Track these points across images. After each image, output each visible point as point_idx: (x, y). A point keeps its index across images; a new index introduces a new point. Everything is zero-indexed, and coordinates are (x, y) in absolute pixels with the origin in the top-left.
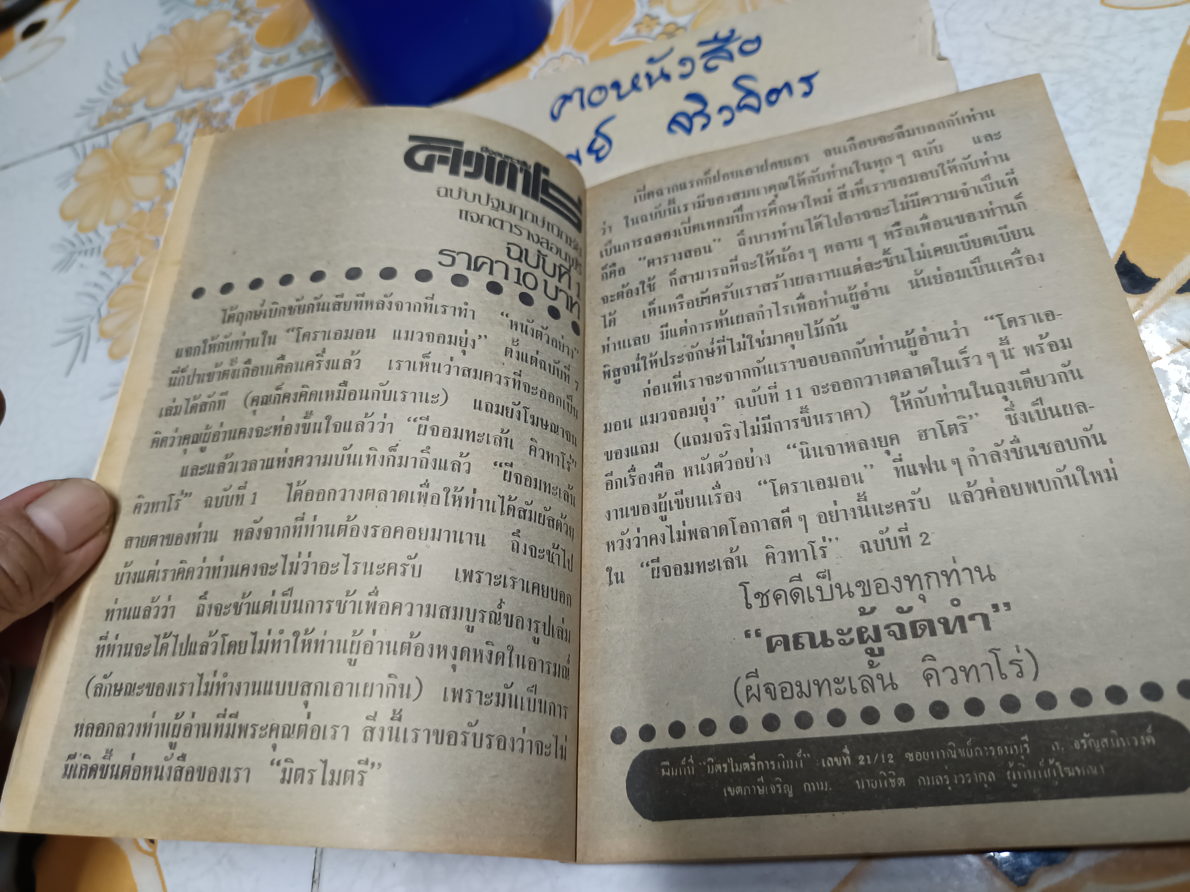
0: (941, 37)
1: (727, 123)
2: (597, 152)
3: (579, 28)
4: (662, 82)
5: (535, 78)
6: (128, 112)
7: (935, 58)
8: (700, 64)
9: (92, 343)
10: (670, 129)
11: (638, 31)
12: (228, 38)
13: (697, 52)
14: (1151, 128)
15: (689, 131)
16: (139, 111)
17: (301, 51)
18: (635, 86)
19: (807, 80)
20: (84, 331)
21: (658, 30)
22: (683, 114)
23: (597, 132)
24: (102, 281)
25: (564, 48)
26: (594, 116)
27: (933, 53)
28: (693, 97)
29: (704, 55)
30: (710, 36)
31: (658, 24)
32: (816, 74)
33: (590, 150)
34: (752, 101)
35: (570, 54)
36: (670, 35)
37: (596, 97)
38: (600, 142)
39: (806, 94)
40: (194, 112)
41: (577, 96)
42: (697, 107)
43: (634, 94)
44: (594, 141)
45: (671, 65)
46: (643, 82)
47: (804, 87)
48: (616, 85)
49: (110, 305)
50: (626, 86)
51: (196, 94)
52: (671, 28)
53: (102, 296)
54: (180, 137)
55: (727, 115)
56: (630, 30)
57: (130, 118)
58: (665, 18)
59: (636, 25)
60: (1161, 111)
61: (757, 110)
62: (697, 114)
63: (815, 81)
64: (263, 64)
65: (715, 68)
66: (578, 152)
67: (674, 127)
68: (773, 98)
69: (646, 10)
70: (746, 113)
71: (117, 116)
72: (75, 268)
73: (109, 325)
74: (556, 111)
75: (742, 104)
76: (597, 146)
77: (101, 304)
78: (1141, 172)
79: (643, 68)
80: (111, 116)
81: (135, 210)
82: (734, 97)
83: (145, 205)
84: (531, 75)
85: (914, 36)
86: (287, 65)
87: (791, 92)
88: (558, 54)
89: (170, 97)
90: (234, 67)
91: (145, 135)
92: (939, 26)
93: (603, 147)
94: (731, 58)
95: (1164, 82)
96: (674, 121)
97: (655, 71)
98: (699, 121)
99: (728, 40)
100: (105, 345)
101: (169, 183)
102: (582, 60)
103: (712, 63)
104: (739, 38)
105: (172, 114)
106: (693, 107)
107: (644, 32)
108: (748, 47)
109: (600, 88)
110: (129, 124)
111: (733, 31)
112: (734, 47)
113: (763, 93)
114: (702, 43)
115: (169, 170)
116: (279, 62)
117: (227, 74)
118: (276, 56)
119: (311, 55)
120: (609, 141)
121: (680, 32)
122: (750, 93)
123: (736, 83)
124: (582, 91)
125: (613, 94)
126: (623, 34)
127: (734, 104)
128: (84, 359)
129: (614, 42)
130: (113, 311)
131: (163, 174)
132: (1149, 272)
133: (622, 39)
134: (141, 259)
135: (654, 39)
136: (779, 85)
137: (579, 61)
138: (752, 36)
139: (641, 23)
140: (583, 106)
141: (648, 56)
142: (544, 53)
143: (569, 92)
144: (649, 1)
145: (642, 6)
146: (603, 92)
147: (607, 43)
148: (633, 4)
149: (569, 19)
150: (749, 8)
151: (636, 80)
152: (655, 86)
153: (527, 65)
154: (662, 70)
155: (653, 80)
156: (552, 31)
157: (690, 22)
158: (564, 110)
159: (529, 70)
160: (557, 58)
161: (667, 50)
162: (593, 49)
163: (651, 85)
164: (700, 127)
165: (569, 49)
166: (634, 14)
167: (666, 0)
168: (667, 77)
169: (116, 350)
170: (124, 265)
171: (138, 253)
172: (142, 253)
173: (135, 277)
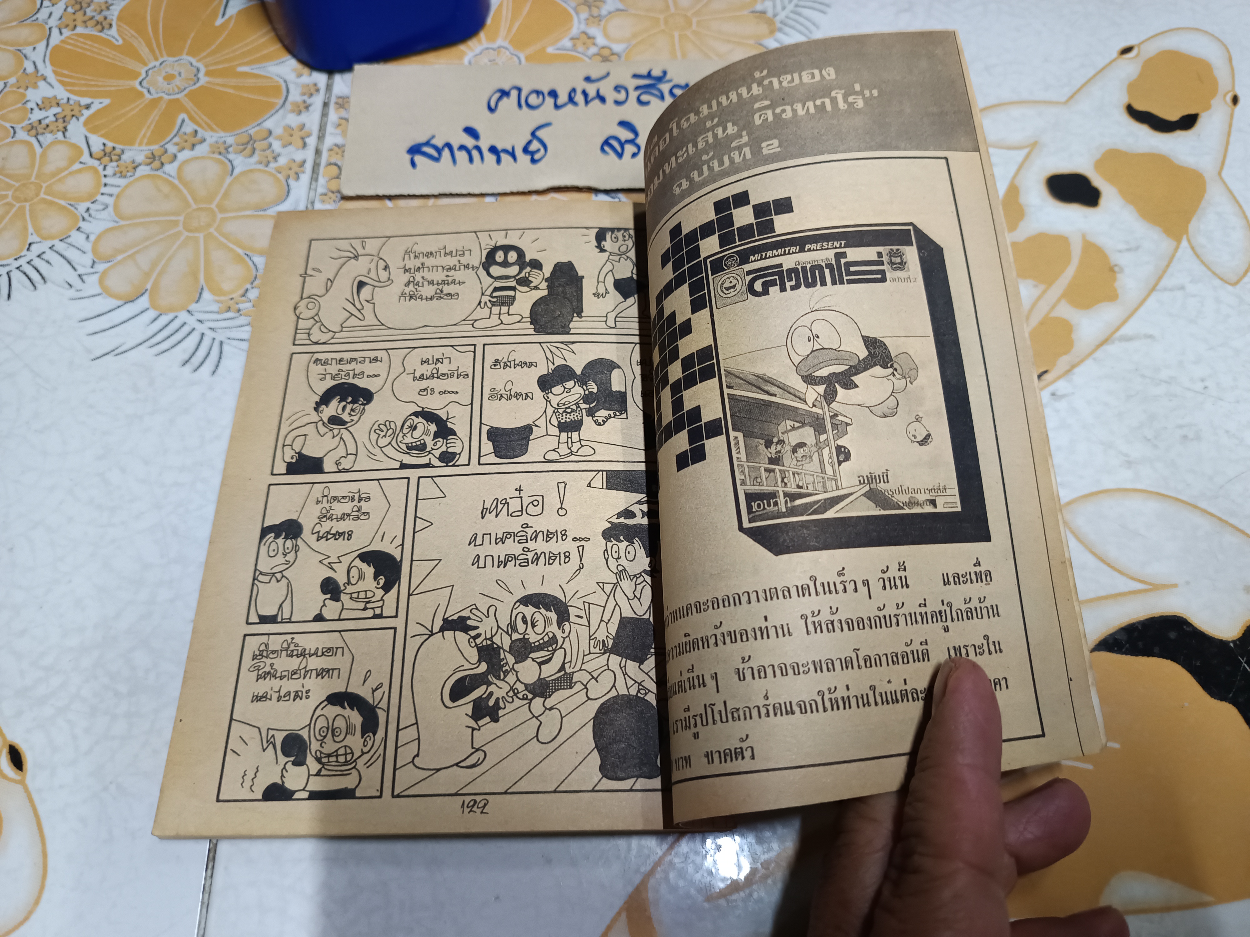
2: (532, 154)
3: (517, 25)
4: (597, 102)
5: (470, 63)
8: (633, 95)
10: (602, 149)
11: (574, 45)
13: (631, 83)
15: (620, 155)
18: (571, 100)
21: (593, 50)
22: (616, 139)
23: (533, 134)
25: (500, 42)
26: (532, 119)
28: (624, 124)
29: (637, 88)
30: (644, 72)
31: (594, 44)
33: (526, 150)
35: (506, 49)
36: (605, 59)
37: (533, 100)
38: (535, 145)
41: (514, 93)
42: (631, 136)
43: (570, 107)
44: (529, 142)
45: (607, 89)
46: (579, 98)
48: (553, 94)
50: (563, 98)
52: (606, 52)
54: (43, 15)
56: (566, 43)
58: (601, 40)
59: (572, 39)
62: (628, 141)
65: (647, 103)
66: (513, 148)
67: (606, 148)
69: (583, 27)
74: (493, 104)
76: (532, 148)
79: (581, 85)
84: (466, 60)
88: (495, 46)
93: (538, 150)
94: (663, 98)
96: (606, 142)
97: (592, 91)
98: (630, 149)
99: (660, 79)
101: (28, 66)
102: (519, 58)
103: (644, 98)
104: (670, 81)
106: (625, 135)
107: (581, 48)
109: (538, 93)
114: (636, 76)
115: (28, 50)
120: (545, 147)
121: (614, 58)
124: (519, 90)
125: (550, 101)
126: (560, 45)
129: (550, 50)
131: (21, 55)
133: (558, 49)
135: (590, 58)
137: (515, 59)
138: (683, 82)
139: (578, 39)
140: (520, 105)
141: (585, 74)
142: (480, 42)
143: (506, 88)
144: (587, 19)
145: (580, 22)
146: (541, 97)
147: (543, 49)
148: (570, 18)
149: (506, 14)
150: (679, 54)
151: (573, 94)
152: (591, 105)
153: (462, 47)
154: (598, 91)
155: (589, 99)
156: (489, 21)
157: (624, 51)
158: (501, 104)
159: (463, 54)
160: (494, 49)
161: (602, 73)
162: (530, 50)
163: (587, 102)
164: (630, 155)
165: (506, 44)
166: (570, 28)
167: (603, 23)
168: (603, 100)
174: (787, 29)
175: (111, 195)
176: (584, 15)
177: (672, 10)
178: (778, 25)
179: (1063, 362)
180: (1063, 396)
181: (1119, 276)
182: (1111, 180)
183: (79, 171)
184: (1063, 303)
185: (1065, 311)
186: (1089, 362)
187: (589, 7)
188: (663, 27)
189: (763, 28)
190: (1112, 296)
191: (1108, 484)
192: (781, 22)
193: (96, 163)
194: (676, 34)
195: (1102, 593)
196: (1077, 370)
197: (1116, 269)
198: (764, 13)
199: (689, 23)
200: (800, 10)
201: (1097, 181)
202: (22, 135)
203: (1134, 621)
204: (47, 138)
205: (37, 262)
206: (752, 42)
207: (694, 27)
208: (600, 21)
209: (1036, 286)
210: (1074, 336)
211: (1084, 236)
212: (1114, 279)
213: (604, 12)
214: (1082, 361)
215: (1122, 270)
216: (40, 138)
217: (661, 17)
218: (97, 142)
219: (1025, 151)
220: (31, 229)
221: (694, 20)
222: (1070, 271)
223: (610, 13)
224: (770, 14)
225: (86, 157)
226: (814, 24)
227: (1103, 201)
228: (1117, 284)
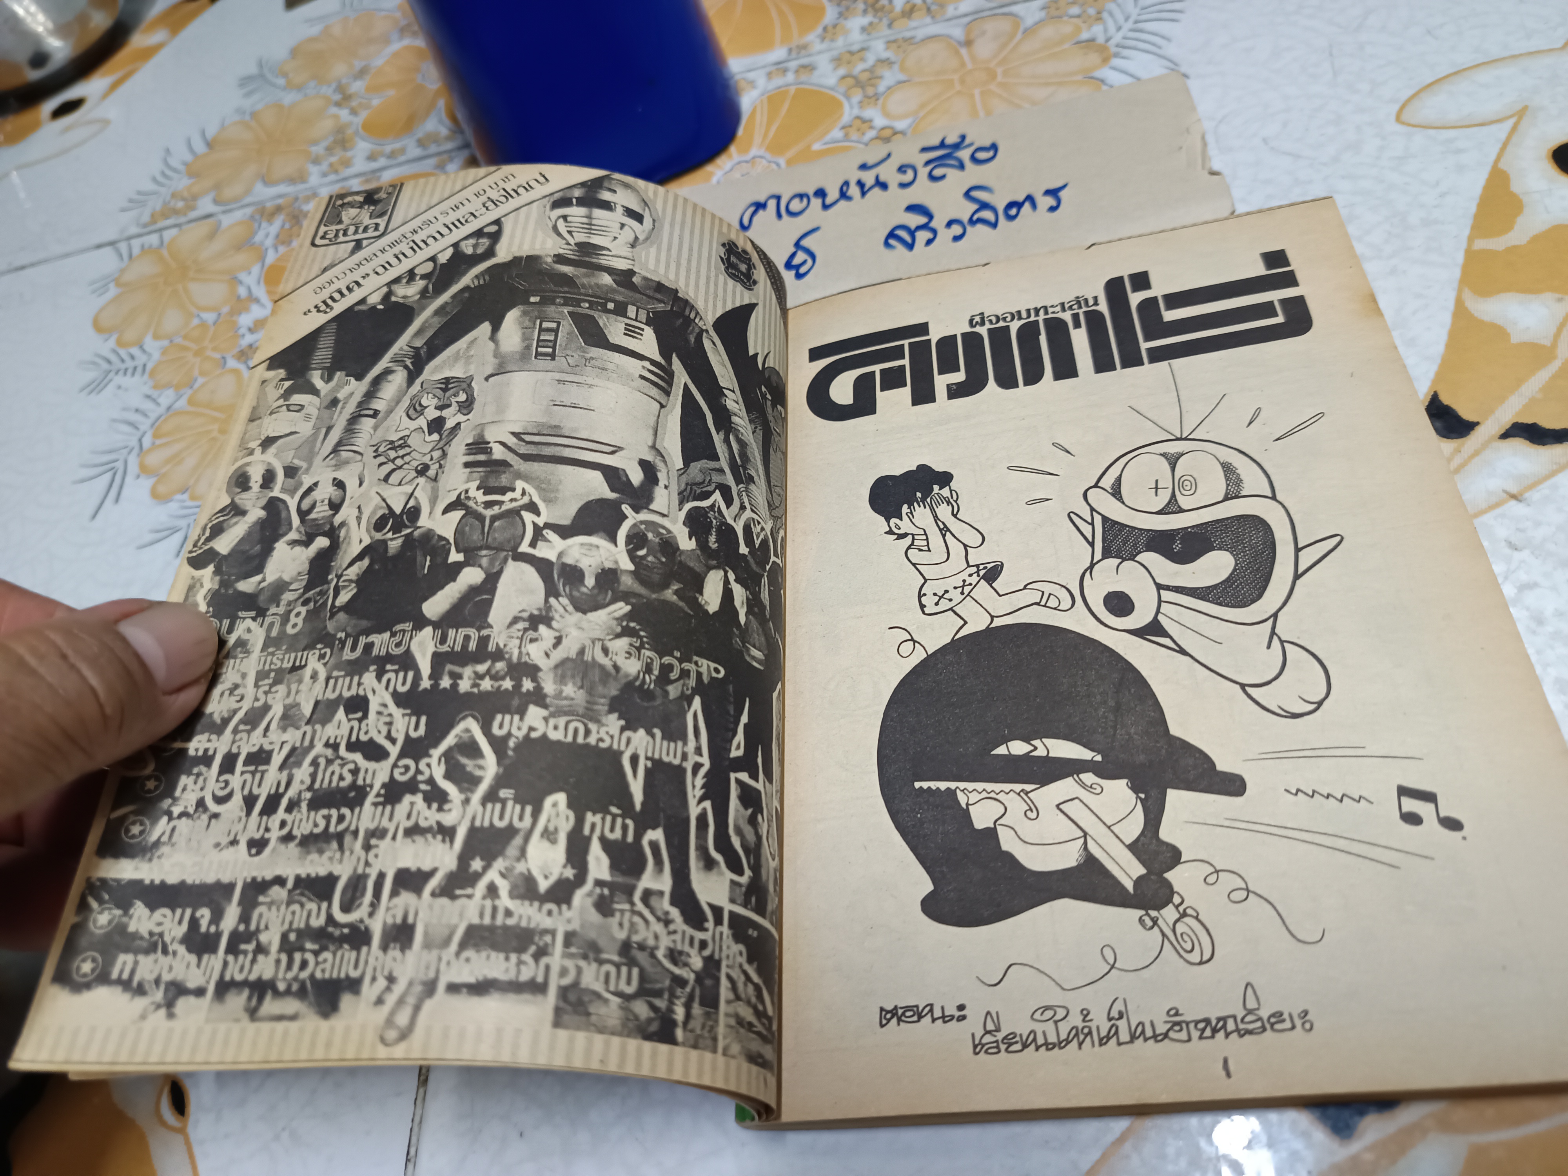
0: (1212, 151)
1: (957, 238)
2: (798, 267)
3: (773, 129)
4: (877, 190)
5: (718, 182)
6: (193, 208)
7: (1206, 173)
8: (923, 172)
9: (129, 479)
10: (887, 244)
11: (846, 135)
12: (326, 125)
13: (920, 159)
14: (1460, 257)
15: (910, 246)
16: (206, 205)
17: (421, 143)
18: (844, 195)
19: (1053, 193)
20: (119, 465)
21: (871, 134)
22: (904, 227)
23: (797, 245)
24: (148, 405)
25: (754, 152)
26: (796, 227)
27: (1203, 167)
28: (913, 208)
29: (928, 163)
30: (936, 142)
31: (871, 128)
32: (1064, 186)
33: (789, 264)
34: (988, 215)
35: (761, 157)
36: (887, 140)
37: (796, 205)
38: (800, 257)
39: (1053, 209)
40: (279, 209)
41: (772, 204)
42: (922, 220)
43: (843, 203)
44: (793, 255)
45: (887, 172)
46: (854, 191)
47: (1051, 201)
48: (821, 193)
49: (156, 436)
50: (833, 194)
51: (282, 189)
52: (887, 133)
53: (145, 424)
54: (258, 238)
55: (957, 230)
56: (837, 134)
57: (193, 215)
58: (880, 121)
59: (843, 128)
60: (1471, 240)
61: (994, 225)
62: (919, 228)
63: (1062, 194)
64: (371, 158)
65: (943, 177)
67: (892, 242)
68: (1013, 212)
69: (856, 112)
70: (980, 227)
71: (176, 212)
72: (110, 389)
73: (153, 459)
74: (746, 222)
75: (975, 218)
76: (797, 261)
77: (145, 433)
78: (1451, 305)
79: (854, 175)
80: (168, 212)
81: (196, 322)
82: (966, 210)
83: (209, 317)
84: (714, 180)
85: (1181, 148)
86: (402, 159)
87: (1034, 206)
88: (748, 157)
89: (248, 192)
90: (333, 159)
91: (212, 235)
92: (1210, 139)
93: (805, 262)
94: (962, 166)
95: (1473, 208)
96: (892, 235)
97: (869, 178)
98: (922, 236)
99: (957, 146)
100: (147, 483)
101: (242, 292)
102: (778, 165)
103: (938, 172)
104: (971, 145)
105: (248, 211)
106: (915, 220)
107: (854, 136)
108: (981, 155)
109: (801, 196)
110: (190, 222)
111: (963, 137)
112: (964, 154)
113: (1001, 208)
114: (925, 150)
115: (243, 276)
116: (392, 155)
117: (324, 167)
118: (388, 149)
119: (433, 149)
120: (813, 257)
121: (899, 137)
122: (984, 206)
123: (967, 195)
124: (778, 198)
125: (816, 202)
126: (828, 138)
127: (965, 218)
128: (117, 500)
129: (817, 147)
130: (158, 442)
131: (235, 281)
132: (1466, 413)
133: (826, 144)
134: (200, 381)
135: (866, 144)
136: (1020, 198)
137: (774, 166)
138: (987, 143)
139: (850, 126)
140: (779, 216)
141: (860, 162)
142: (730, 157)
143: (762, 199)
144: (861, 102)
145: (851, 107)
146: (805, 200)
147: (809, 147)
148: (840, 105)
149: (761, 119)
150: (982, 114)
151: (845, 188)
152: (868, 195)
153: (709, 168)
154: (877, 177)
155: (866, 188)
156: (741, 132)
157: (910, 126)
158: (756, 219)
159: (711, 174)
160: (747, 162)
161: (883, 155)
162: (791, 153)
163: (863, 194)
164: (924, 242)
165: (762, 152)
166: (841, 115)
167: (880, 102)
168: (884, 186)
169: (162, 489)
170: (177, 387)
171: (196, 372)
172: (202, 374)
173: (190, 402)
174: (1126, 52)
176: (857, 97)
177: (970, 66)
178: (1114, 50)
187: (863, 88)
188: (958, 87)
189: (1094, 58)
192: (1117, 46)
194: (977, 92)
198: (1092, 40)
199: (993, 76)
200: (1141, 26)
202: (232, 363)
206: (1079, 78)
207: (999, 78)
208: (877, 100)
209: (1559, 300)
213: (881, 88)
217: (956, 77)
219: (1510, 123)
221: (999, 71)
223: (889, 88)
224: (1101, 40)
226: (1163, 37)
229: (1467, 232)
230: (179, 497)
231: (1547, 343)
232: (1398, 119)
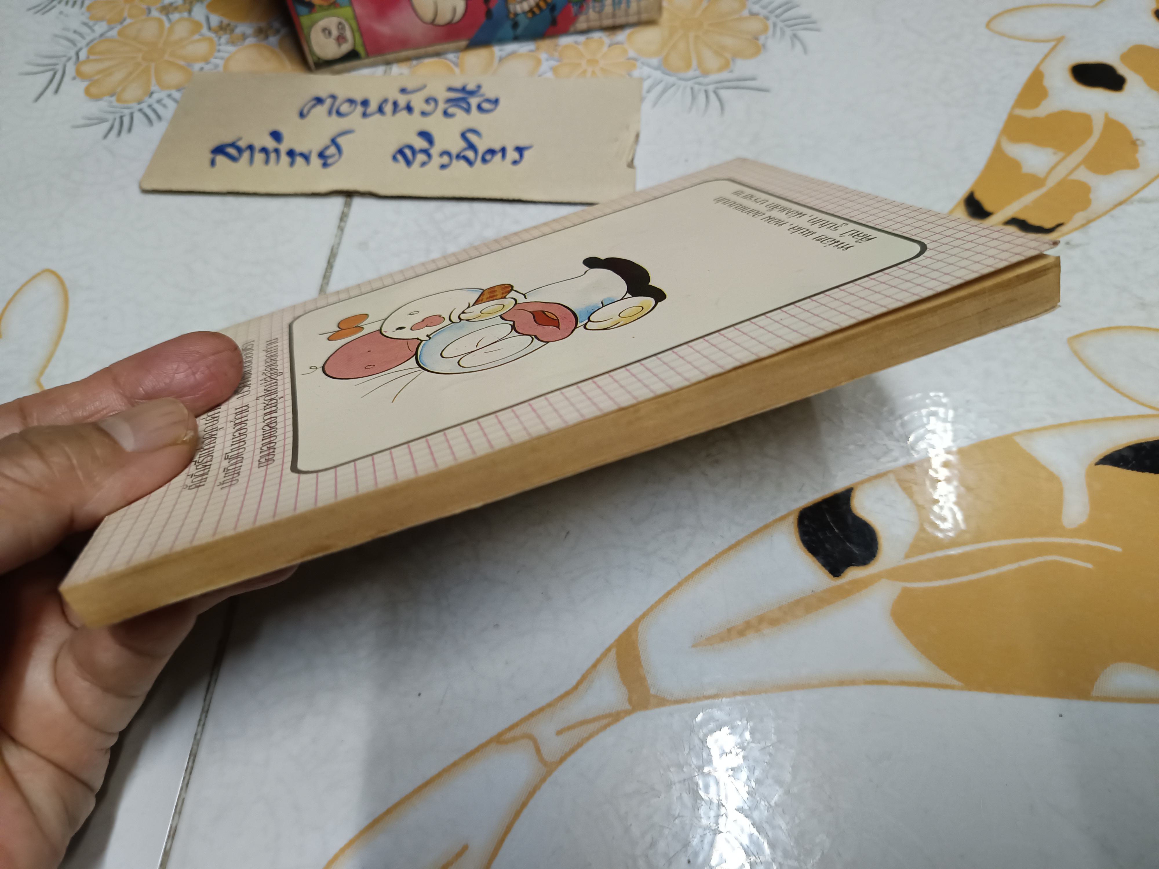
9: (67, 79)
14: (1004, 117)
20: (60, 68)
24: (85, 30)
49: (90, 52)
53: (82, 43)
60: (1013, 108)
72: (54, 13)
73: (87, 69)
77: (80, 49)
100: (81, 85)
128: (57, 91)
130: (92, 57)
134: (128, 21)
169: (94, 90)
170: (110, 22)
171: (125, 14)
172: (131, 16)
173: (120, 33)
175: (222, 58)
179: (1079, 218)
180: (1078, 246)
181: (1141, 149)
182: (1137, 70)
183: (198, 41)
184: (1082, 168)
185: (1083, 175)
186: (1106, 219)
190: (1133, 165)
191: (1120, 320)
193: (211, 35)
195: (1110, 415)
196: (1093, 225)
197: (1138, 142)
201: (1122, 70)
202: (155, 13)
203: (1143, 441)
204: (175, 16)
205: (157, 107)
209: (1055, 154)
210: (1092, 196)
211: (1106, 116)
212: (1136, 151)
214: (1099, 217)
215: (1143, 144)
216: (171, 16)
218: (215, 20)
219: (1052, 44)
220: (153, 81)
222: (1091, 143)
225: (205, 31)
227: (1127, 87)
228: (1138, 156)
229: (1011, 103)
230: (107, 98)
231: (1042, 175)
232: (988, 25)
